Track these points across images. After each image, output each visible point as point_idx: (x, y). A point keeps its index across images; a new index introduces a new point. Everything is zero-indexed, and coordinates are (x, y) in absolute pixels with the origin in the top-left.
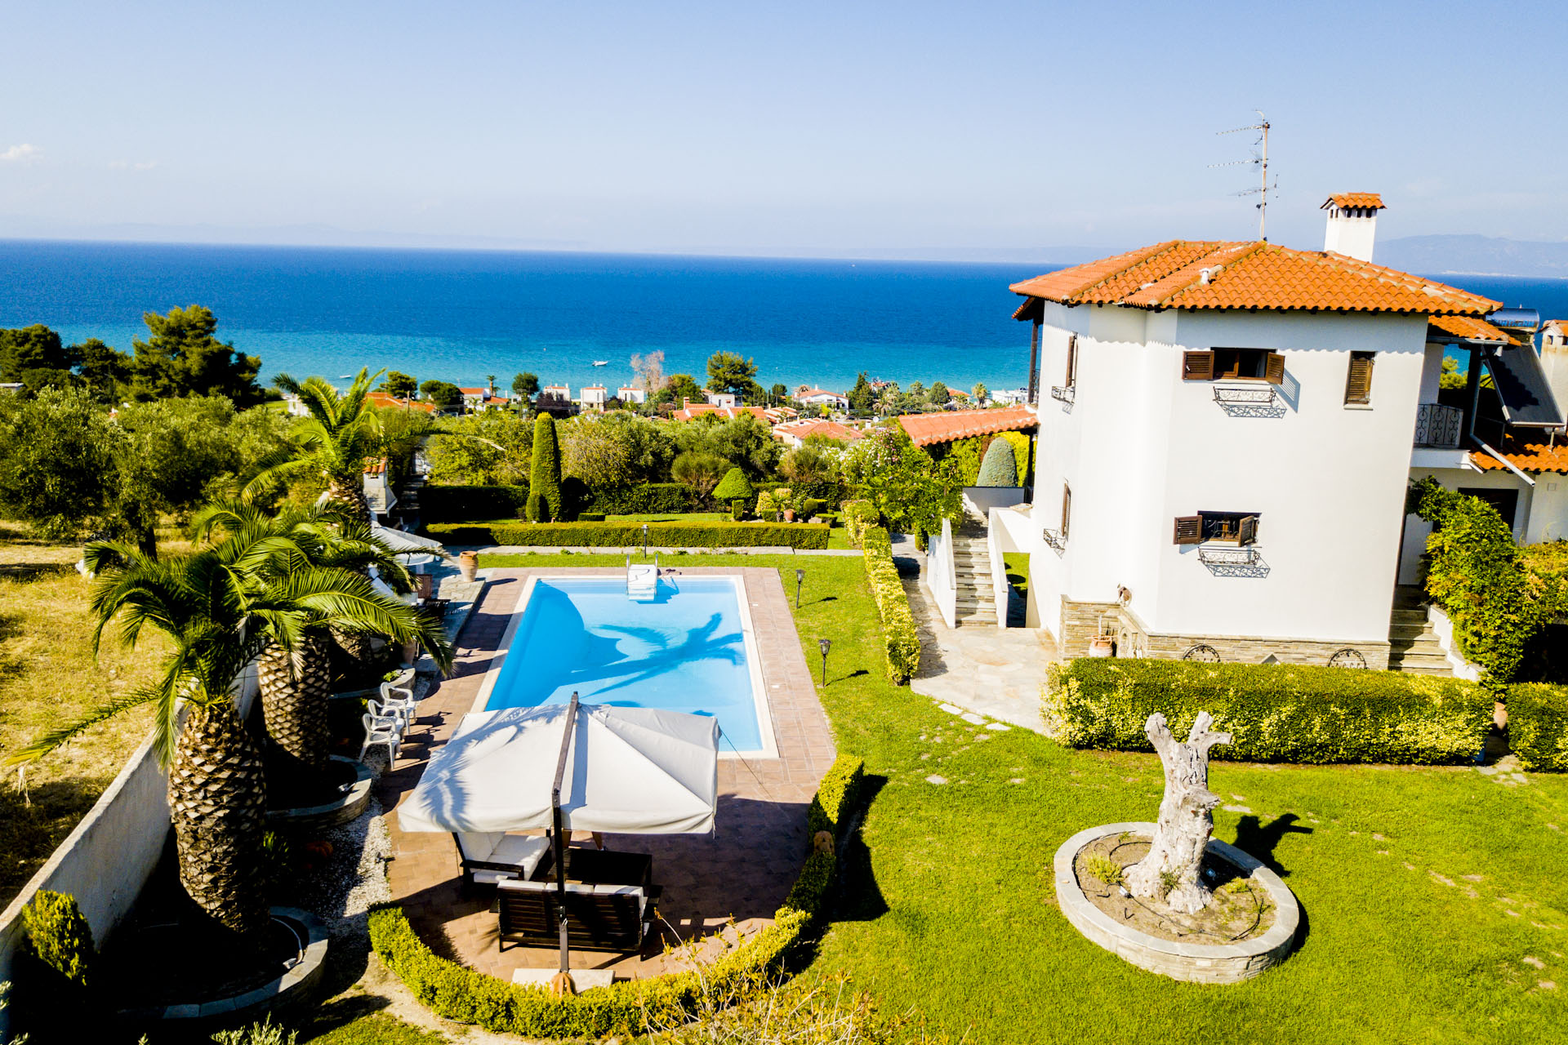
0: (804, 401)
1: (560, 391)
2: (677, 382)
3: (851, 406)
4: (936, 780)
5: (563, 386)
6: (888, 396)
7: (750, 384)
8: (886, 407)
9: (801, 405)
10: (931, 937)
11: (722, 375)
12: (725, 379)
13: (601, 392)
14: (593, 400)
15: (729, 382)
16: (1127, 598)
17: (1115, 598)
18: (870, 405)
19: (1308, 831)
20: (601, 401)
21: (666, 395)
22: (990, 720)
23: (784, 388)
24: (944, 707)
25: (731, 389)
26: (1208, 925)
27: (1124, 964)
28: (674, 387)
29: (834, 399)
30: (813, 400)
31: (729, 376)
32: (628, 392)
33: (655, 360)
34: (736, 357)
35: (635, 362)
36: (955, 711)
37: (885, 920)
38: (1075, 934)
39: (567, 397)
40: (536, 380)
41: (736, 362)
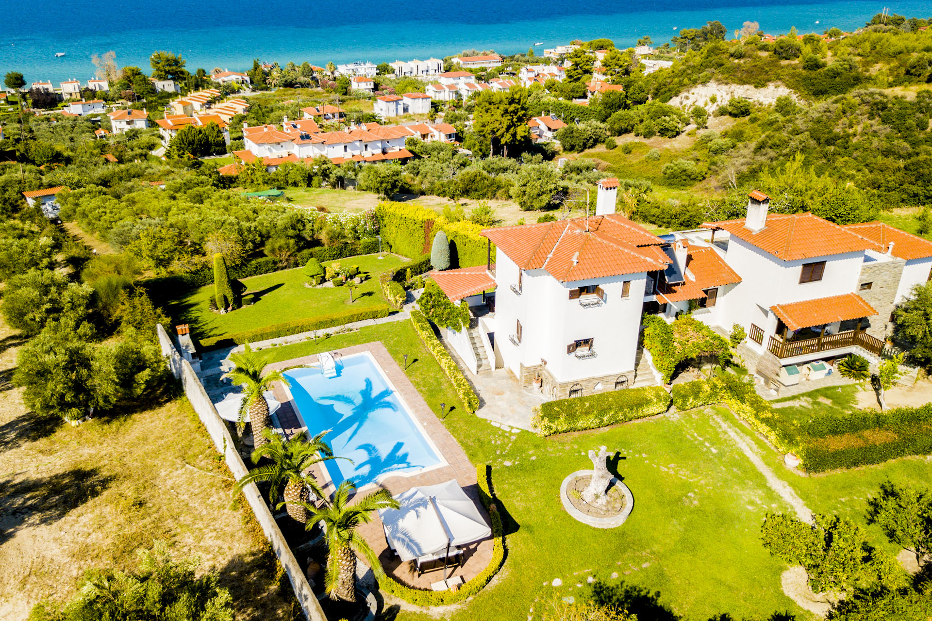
0: (220, 81)
1: (46, 86)
2: (129, 73)
3: (252, 82)
4: (508, 463)
5: (46, 83)
6: (275, 74)
7: (182, 73)
8: (275, 81)
9: (219, 84)
10: (536, 533)
11: (162, 68)
12: (165, 71)
13: (76, 84)
14: (71, 90)
15: (167, 72)
16: (546, 363)
17: (540, 363)
18: (265, 81)
19: (624, 458)
20: (77, 91)
21: (125, 84)
22: (512, 428)
23: (204, 71)
24: (493, 423)
25: (170, 77)
26: (610, 508)
27: (591, 528)
28: (128, 77)
29: (240, 78)
30: (225, 79)
31: (167, 68)
32: (96, 83)
33: (109, 58)
34: (170, 55)
35: (95, 60)
36: (498, 425)
37: (520, 529)
38: (575, 520)
39: (51, 90)
40: (22, 77)
41: (170, 58)
